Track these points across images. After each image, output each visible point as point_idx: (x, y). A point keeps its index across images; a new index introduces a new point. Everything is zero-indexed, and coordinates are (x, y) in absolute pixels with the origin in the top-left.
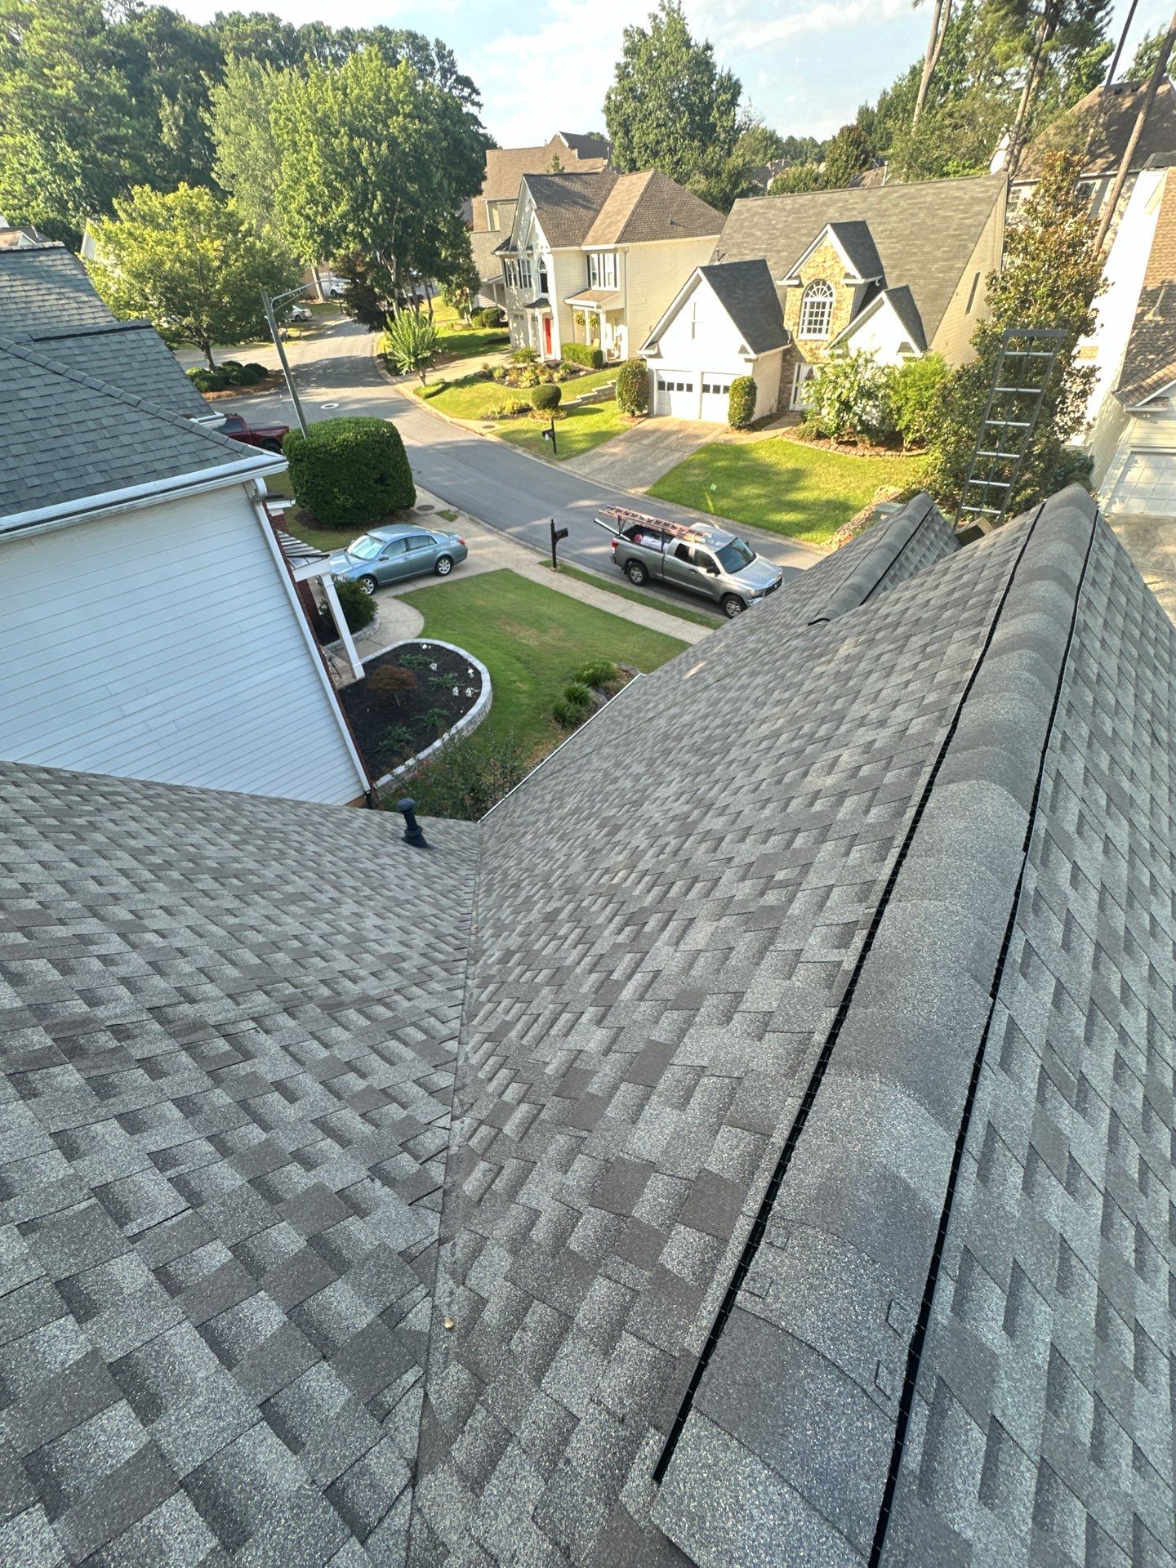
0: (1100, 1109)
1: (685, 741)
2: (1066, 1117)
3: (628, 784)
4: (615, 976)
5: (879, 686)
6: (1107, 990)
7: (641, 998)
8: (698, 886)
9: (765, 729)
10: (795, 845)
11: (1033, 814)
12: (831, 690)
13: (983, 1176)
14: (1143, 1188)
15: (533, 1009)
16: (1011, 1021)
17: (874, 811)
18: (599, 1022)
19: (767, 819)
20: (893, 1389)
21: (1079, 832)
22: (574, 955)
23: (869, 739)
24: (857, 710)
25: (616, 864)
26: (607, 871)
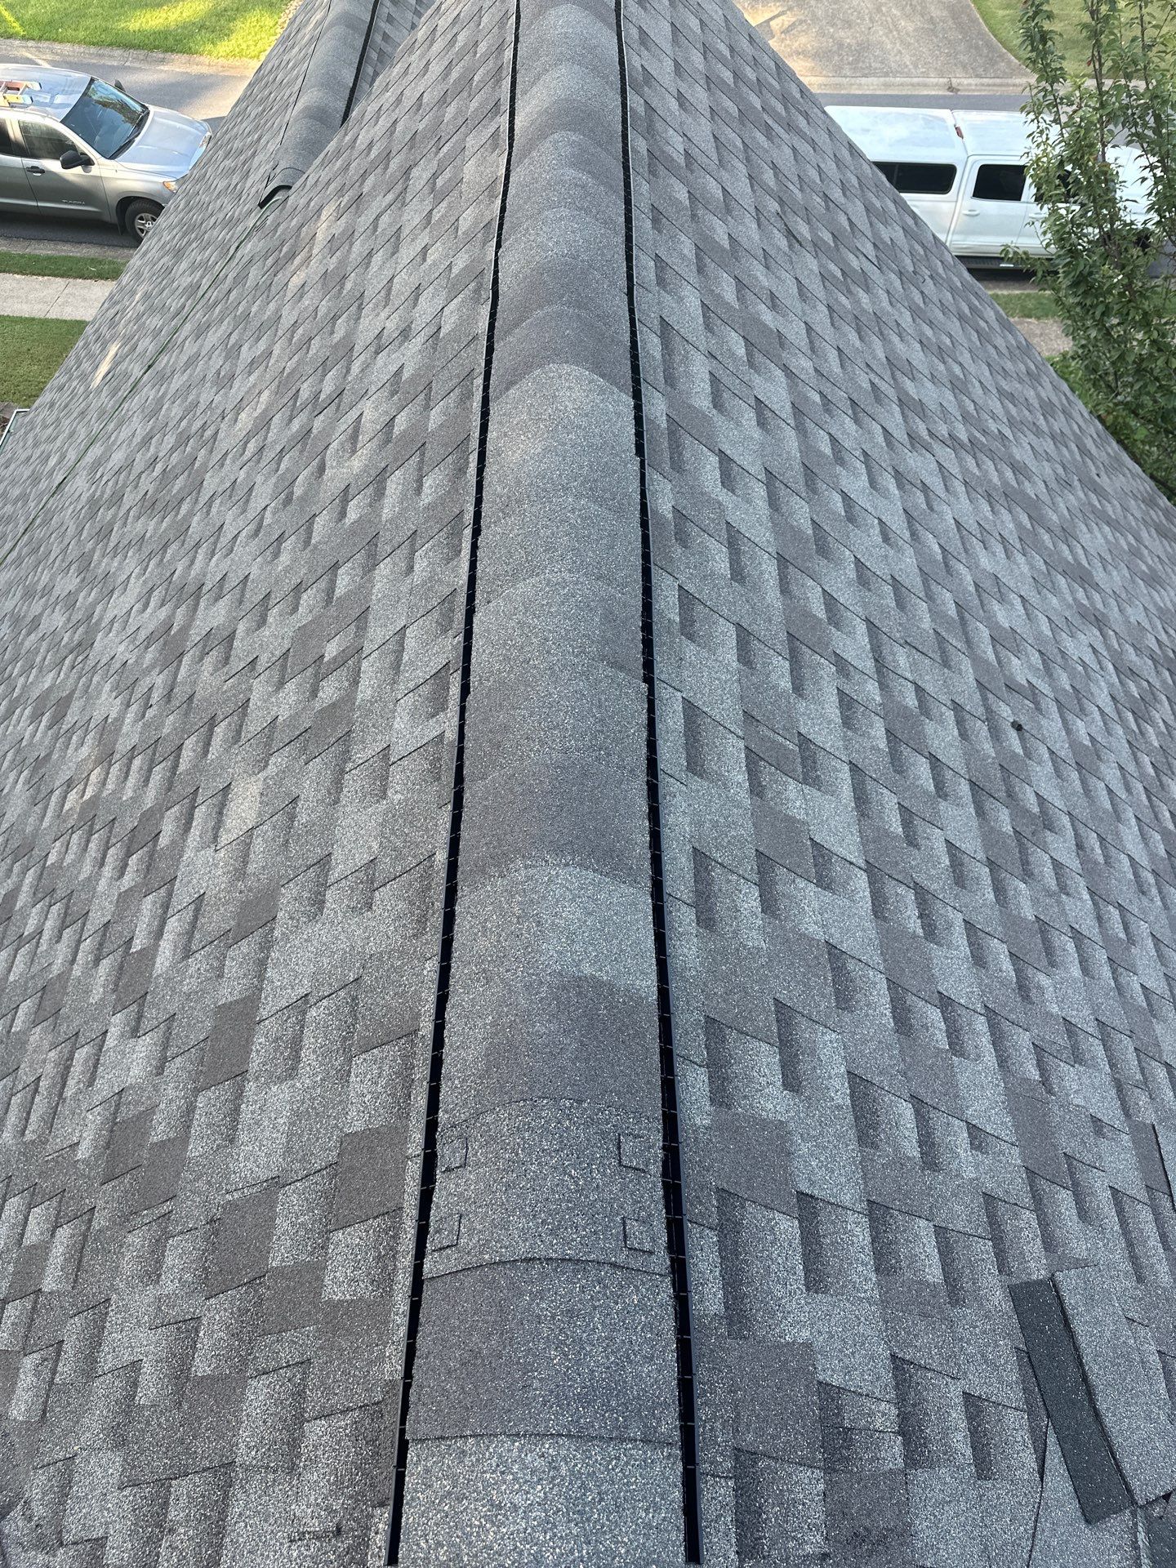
0: (836, 770)
1: (130, 499)
2: (794, 798)
3: (58, 619)
4: (137, 946)
5: (388, 273)
6: (807, 614)
7: (187, 953)
8: (219, 730)
9: (246, 419)
10: (339, 592)
11: (637, 395)
12: (322, 311)
13: (706, 920)
14: (911, 840)
15: (25, 1076)
16: (689, 705)
17: (428, 482)
18: (135, 1032)
19: (287, 570)
20: (653, 1240)
21: (717, 403)
22: (63, 949)
23: (393, 368)
24: (369, 325)
25: (79, 766)
26: (69, 785)
